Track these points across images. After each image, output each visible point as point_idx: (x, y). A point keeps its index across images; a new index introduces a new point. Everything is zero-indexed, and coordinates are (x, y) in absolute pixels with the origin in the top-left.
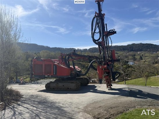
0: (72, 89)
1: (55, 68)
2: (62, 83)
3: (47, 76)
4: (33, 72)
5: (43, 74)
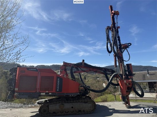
0: (85, 111)
1: (59, 82)
2: (71, 104)
3: (44, 94)
4: (14, 88)
5: (38, 91)
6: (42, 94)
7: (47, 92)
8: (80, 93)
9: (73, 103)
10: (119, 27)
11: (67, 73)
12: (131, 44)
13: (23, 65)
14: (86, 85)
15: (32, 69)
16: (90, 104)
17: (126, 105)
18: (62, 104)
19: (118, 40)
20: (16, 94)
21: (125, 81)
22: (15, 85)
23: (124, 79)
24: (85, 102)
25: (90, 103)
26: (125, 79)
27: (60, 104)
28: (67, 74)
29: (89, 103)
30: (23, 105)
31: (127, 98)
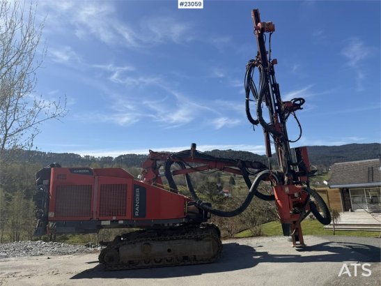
0: (197, 258)
1: (138, 195)
2: (166, 242)
3: (108, 223)
4: (48, 212)
5: (95, 218)
6: (103, 223)
7: (114, 218)
8: (187, 217)
9: (171, 242)
10: (275, 62)
11: (157, 176)
12: (304, 101)
13: (88, 157)
14: (200, 202)
15: (80, 171)
16: (208, 243)
17: (294, 244)
18: (148, 244)
19: (273, 92)
20: (51, 224)
21: (287, 190)
22: (48, 205)
23: (286, 183)
24: (198, 239)
25: (209, 240)
26: (288, 184)
27: (144, 242)
28: (158, 179)
29: (206, 241)
30: (84, 247)
31: (297, 226)
